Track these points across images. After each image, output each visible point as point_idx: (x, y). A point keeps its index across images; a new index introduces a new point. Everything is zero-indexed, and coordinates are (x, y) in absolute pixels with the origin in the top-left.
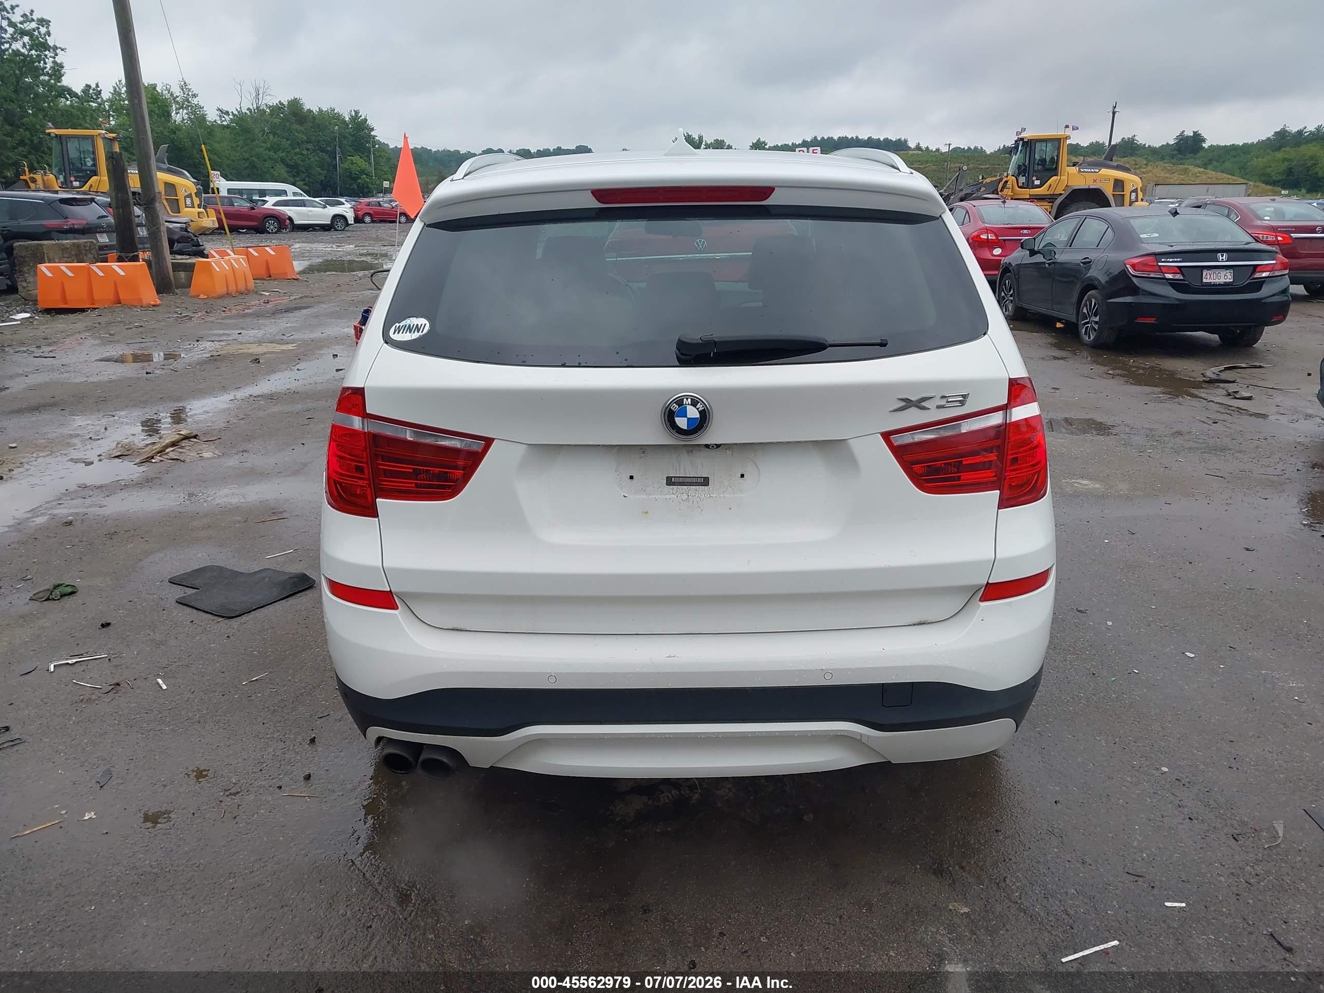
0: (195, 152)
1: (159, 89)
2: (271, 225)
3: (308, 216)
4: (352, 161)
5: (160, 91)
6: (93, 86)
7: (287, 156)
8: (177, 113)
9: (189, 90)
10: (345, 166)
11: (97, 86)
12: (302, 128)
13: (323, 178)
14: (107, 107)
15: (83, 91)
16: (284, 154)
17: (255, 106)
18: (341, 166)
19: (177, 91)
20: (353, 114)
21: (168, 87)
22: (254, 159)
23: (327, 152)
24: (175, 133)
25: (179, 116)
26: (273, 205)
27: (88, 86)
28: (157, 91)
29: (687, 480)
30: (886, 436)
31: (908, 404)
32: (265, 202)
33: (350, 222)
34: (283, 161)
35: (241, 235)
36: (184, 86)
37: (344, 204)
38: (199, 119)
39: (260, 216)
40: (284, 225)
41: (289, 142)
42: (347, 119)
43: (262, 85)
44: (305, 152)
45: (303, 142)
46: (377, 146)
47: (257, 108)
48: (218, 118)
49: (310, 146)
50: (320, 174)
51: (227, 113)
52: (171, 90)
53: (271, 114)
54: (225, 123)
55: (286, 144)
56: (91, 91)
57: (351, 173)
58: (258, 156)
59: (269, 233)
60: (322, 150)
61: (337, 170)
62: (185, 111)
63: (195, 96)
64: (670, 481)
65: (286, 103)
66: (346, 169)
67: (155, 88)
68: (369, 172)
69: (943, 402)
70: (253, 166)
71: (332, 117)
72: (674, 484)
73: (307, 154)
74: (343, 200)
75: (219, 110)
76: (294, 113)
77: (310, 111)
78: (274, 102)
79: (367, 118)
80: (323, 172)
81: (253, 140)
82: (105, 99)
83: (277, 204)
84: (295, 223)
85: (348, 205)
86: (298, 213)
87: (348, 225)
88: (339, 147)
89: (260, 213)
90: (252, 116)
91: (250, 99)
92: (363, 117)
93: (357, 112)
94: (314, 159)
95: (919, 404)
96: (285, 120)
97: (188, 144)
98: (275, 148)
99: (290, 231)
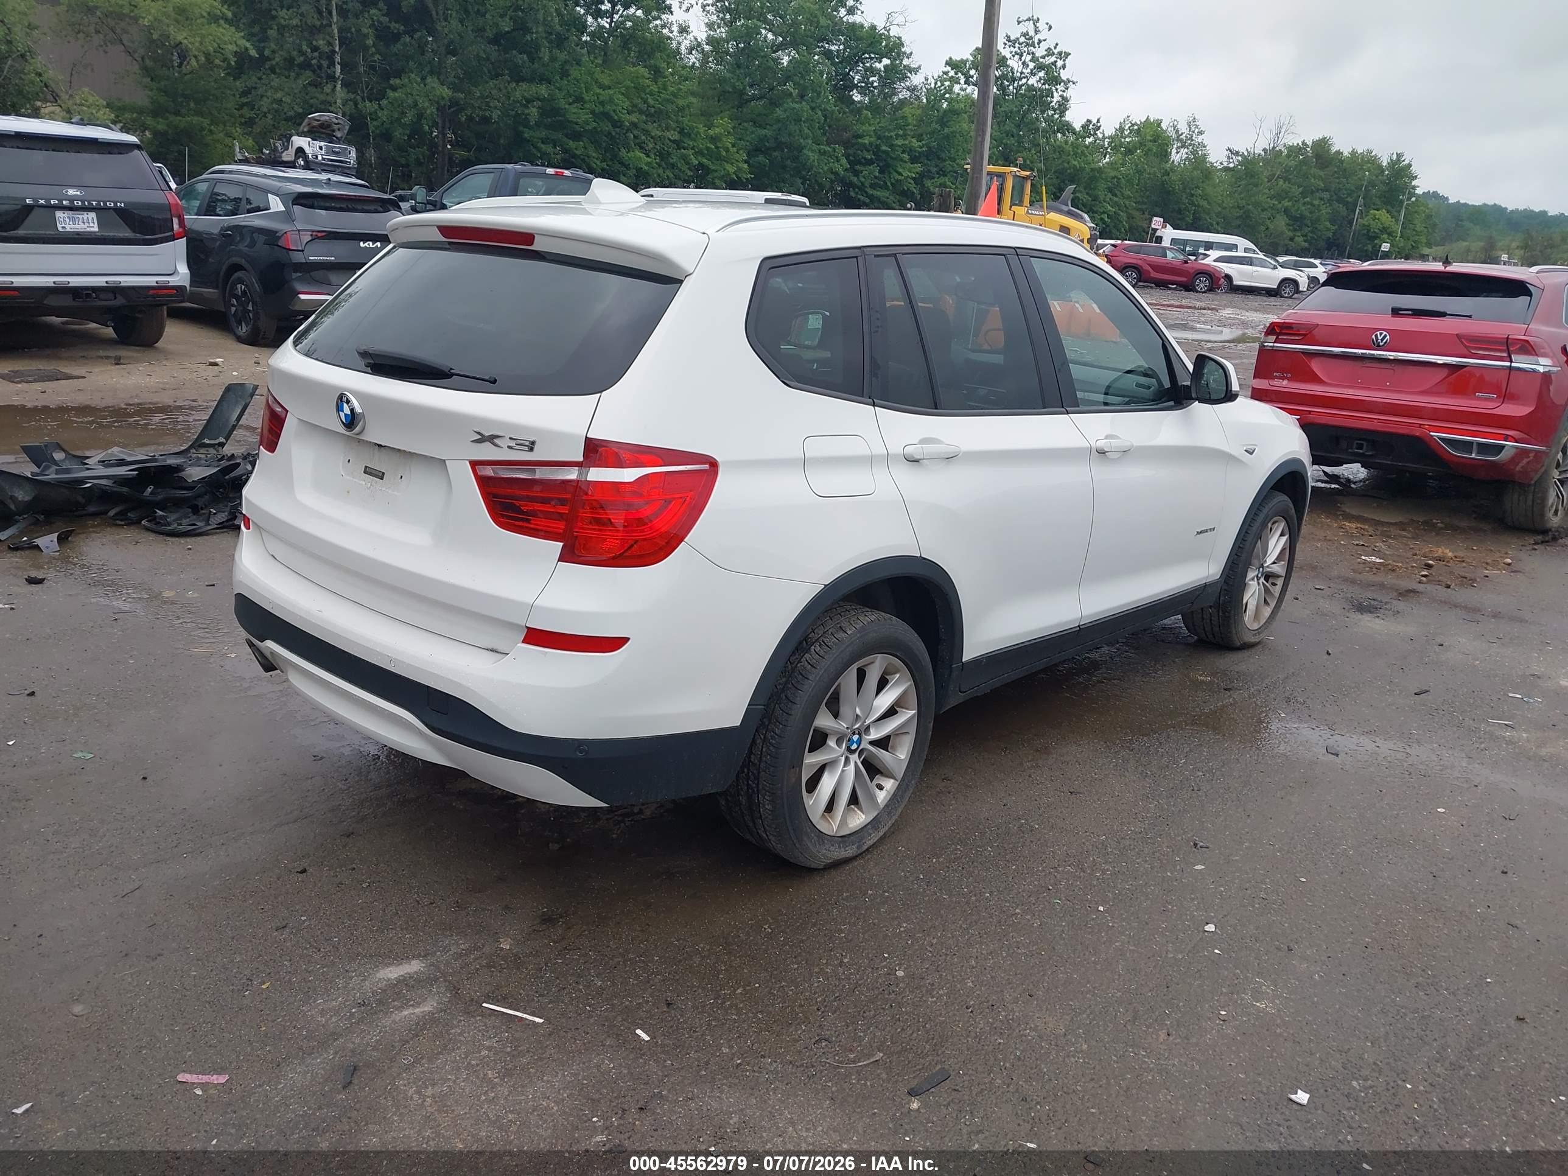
0: (1184, 196)
1: (1164, 126)
2: (1202, 283)
3: (1251, 277)
4: (1375, 216)
5: (1164, 128)
6: (1094, 121)
7: (1294, 206)
8: (1177, 153)
9: (1197, 127)
10: (1365, 222)
11: (1098, 121)
12: (1322, 173)
13: (1330, 235)
14: (1106, 143)
15: (1083, 127)
16: (1290, 204)
17: (1271, 146)
18: (1359, 221)
19: (1183, 128)
20: (1395, 157)
21: (1176, 123)
22: (1250, 207)
23: (1346, 204)
24: (1168, 174)
25: (1177, 156)
26: (1214, 261)
27: (1089, 121)
28: (1161, 128)
29: (374, 472)
30: (474, 464)
31: (482, 439)
32: (1207, 256)
33: (1301, 289)
34: (1286, 211)
35: (1170, 292)
36: (1192, 123)
37: (1317, 267)
38: (1199, 161)
39: (1192, 271)
40: (1218, 283)
41: (1301, 189)
42: (1385, 164)
43: (1287, 123)
44: (1316, 202)
45: (1318, 190)
46: (1413, 199)
47: (1274, 148)
48: (1226, 159)
49: (1326, 195)
50: (1328, 229)
51: (1237, 153)
52: (1178, 126)
53: (1288, 156)
54: (1231, 165)
55: (1296, 191)
56: (1091, 127)
57: (1369, 231)
58: (1256, 205)
59: (1197, 291)
60: (1340, 200)
61: (1351, 226)
62: (1186, 150)
63: (1201, 133)
64: (368, 471)
65: (1310, 143)
66: (1364, 225)
67: (1159, 125)
68: (1393, 232)
69: (512, 444)
70: (1247, 215)
71: (1367, 161)
72: (370, 474)
73: (1319, 205)
74: (1317, 262)
75: (1229, 149)
76: (1317, 155)
77: (1339, 153)
78: (1295, 140)
79: (1412, 163)
80: (1334, 228)
81: (1256, 186)
82: (1106, 135)
83: (1219, 260)
84: (1235, 283)
85: (1321, 269)
86: (1240, 272)
87: (1297, 291)
88: (1363, 198)
89: (1193, 268)
90: (1264, 160)
91: (1268, 138)
92: (1406, 162)
93: (1399, 156)
94: (1325, 211)
95: (492, 439)
96: (1304, 162)
97: (1177, 187)
98: (1280, 196)
99: (1226, 292)
